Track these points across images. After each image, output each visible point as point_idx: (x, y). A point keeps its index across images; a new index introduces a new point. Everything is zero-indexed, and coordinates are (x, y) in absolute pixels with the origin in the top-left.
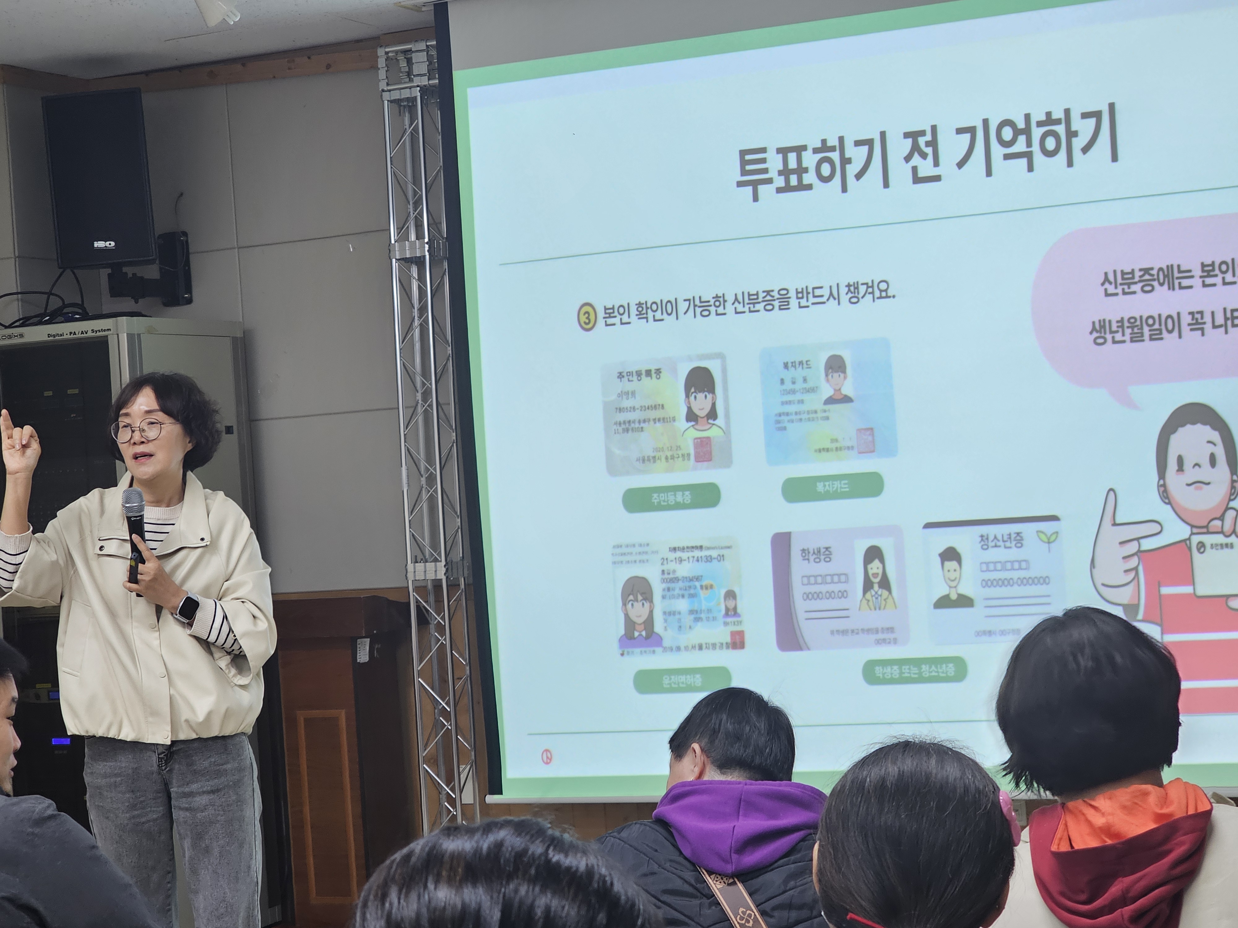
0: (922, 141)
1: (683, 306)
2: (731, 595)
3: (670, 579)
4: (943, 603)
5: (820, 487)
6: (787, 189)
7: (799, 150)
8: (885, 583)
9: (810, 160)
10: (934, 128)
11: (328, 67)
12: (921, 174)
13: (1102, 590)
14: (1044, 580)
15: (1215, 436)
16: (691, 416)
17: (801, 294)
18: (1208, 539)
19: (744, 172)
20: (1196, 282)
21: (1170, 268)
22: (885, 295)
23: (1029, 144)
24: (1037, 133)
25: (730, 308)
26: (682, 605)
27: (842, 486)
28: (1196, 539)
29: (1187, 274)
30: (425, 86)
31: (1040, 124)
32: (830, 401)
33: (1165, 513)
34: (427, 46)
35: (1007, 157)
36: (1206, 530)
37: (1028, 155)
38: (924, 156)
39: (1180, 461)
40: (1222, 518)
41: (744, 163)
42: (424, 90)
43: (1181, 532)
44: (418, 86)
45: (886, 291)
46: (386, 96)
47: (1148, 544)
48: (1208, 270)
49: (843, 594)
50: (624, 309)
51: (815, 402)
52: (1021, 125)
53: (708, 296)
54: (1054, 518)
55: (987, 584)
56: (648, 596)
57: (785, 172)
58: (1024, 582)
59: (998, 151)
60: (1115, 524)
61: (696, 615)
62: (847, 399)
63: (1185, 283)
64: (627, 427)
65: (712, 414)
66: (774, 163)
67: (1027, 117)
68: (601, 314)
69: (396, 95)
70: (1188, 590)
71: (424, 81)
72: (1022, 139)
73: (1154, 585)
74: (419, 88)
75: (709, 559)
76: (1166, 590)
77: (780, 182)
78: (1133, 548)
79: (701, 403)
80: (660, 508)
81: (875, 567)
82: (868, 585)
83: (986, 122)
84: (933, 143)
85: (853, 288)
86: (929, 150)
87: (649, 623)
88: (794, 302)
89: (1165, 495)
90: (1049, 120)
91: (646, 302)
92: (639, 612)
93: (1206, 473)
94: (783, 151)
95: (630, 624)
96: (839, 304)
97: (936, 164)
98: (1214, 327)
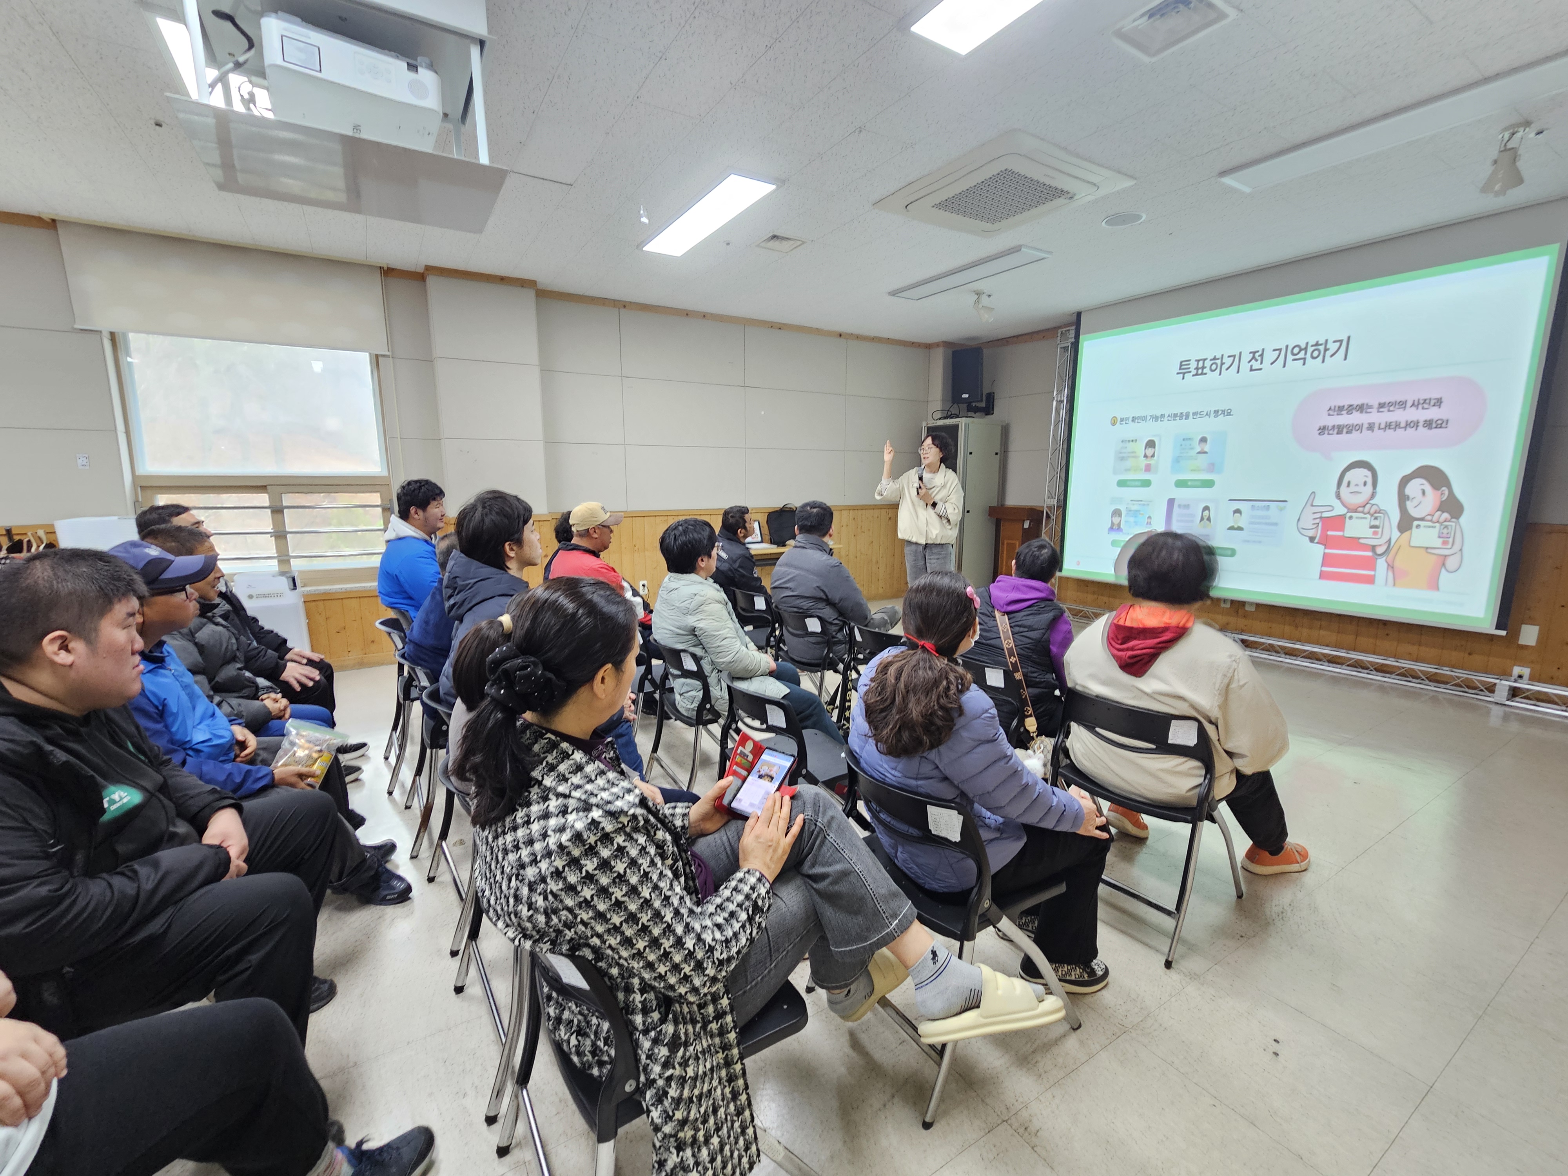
0: (1257, 355)
1: (1148, 418)
2: (1150, 517)
3: (1129, 510)
4: (1231, 528)
5: (1189, 483)
6: (1197, 374)
7: (1205, 360)
8: (1209, 519)
9: (1208, 364)
10: (1263, 350)
12: (1254, 368)
13: (1300, 530)
15: (1369, 474)
16: (1145, 456)
17: (1194, 414)
19: (1180, 369)
20: (1375, 410)
21: (1363, 405)
22: (1229, 414)
23: (1306, 354)
24: (1310, 350)
25: (1166, 419)
26: (1132, 519)
27: (1198, 483)
28: (1349, 515)
29: (1371, 407)
30: (1071, 342)
31: (1312, 346)
32: (1199, 453)
33: (1337, 503)
34: (1072, 328)
35: (1294, 360)
36: (1356, 511)
37: (1304, 359)
38: (1257, 360)
39: (1349, 484)
40: (1364, 507)
41: (1181, 365)
43: (1343, 511)
46: (1059, 346)
47: (1325, 515)
48: (1381, 405)
50: (1128, 419)
51: (1193, 453)
52: (1303, 346)
53: (1159, 414)
54: (1285, 501)
55: (1251, 523)
56: (1120, 515)
57: (1197, 369)
58: (1267, 524)
59: (1290, 357)
60: (1312, 505)
61: (1136, 523)
62: (1206, 453)
63: (1369, 410)
64: (1122, 459)
65: (1153, 456)
66: (1193, 365)
67: (1307, 343)
68: (1119, 420)
69: (1062, 346)
70: (1340, 533)
71: (1071, 340)
72: (1303, 352)
74: (1069, 343)
75: (1144, 505)
76: (1329, 533)
77: (1194, 372)
78: (1318, 515)
79: (1150, 452)
80: (1128, 486)
81: (1206, 513)
82: (1202, 519)
83: (1287, 346)
84: (1262, 355)
85: (1216, 412)
86: (1259, 359)
87: (1119, 524)
88: (1191, 416)
89: (1338, 496)
90: (1317, 344)
91: (1136, 416)
92: (1116, 520)
93: (1361, 488)
94: (1198, 361)
95: (1113, 524)
96: (1210, 417)
97: (1261, 363)
98: (1379, 428)
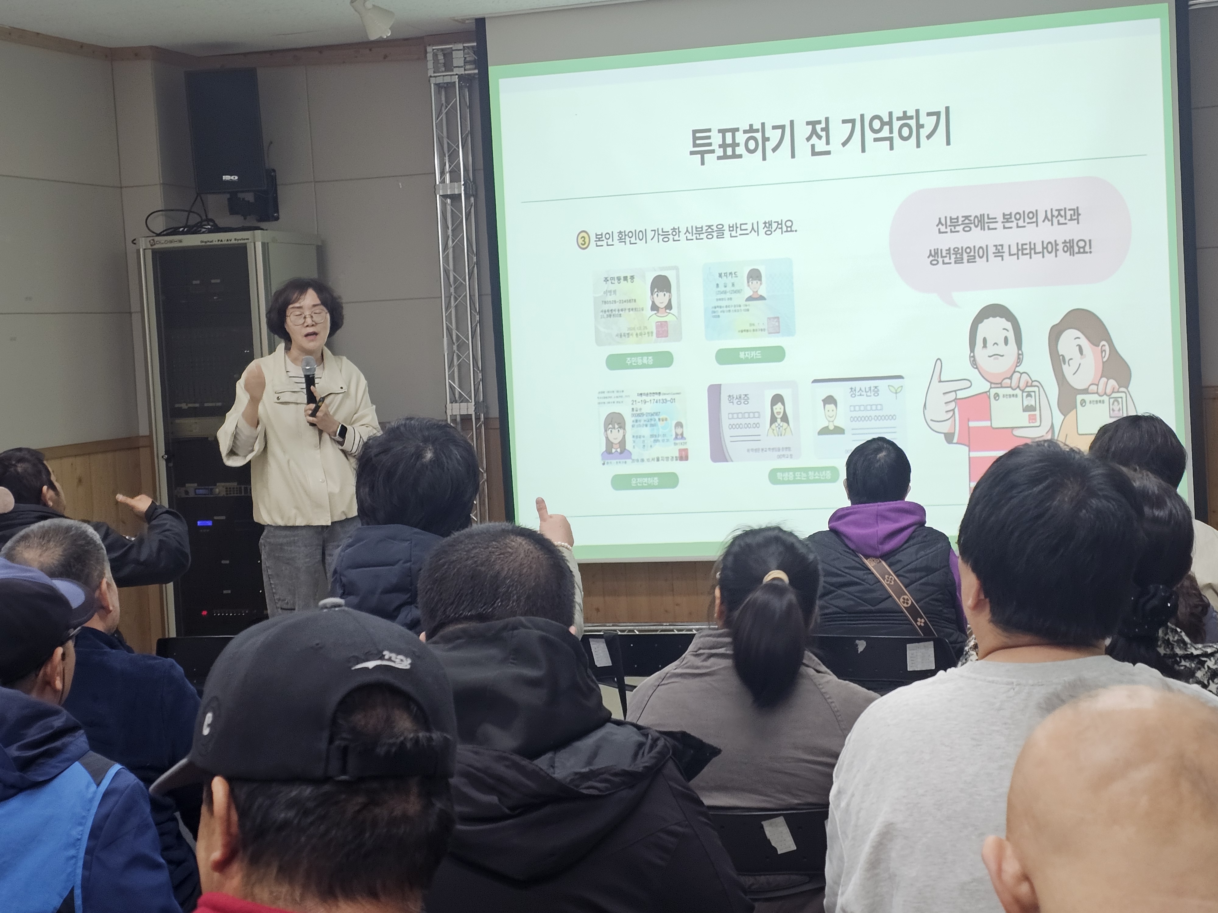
0: (818, 127)
1: (650, 235)
2: (679, 425)
3: (638, 414)
4: (824, 431)
5: (742, 355)
6: (725, 157)
7: (734, 131)
8: (785, 419)
9: (741, 138)
10: (827, 119)
11: (385, 57)
12: (817, 150)
13: (932, 424)
14: (893, 417)
15: (1009, 325)
16: (654, 307)
17: (731, 228)
18: (1001, 391)
19: (695, 145)
20: (999, 225)
21: (983, 216)
22: (790, 229)
23: (891, 132)
24: (897, 125)
25: (683, 236)
26: (646, 431)
27: (757, 354)
28: (993, 392)
29: (994, 220)
30: (462, 74)
31: (899, 119)
32: (750, 299)
34: (464, 47)
35: (876, 140)
36: (1001, 385)
37: (891, 139)
38: (820, 137)
39: (985, 340)
40: (1010, 378)
41: (695, 138)
42: (460, 77)
43: (985, 386)
44: (457, 74)
45: (791, 227)
46: (433, 80)
47: (961, 395)
48: (1007, 218)
49: (757, 425)
50: (610, 235)
51: (739, 299)
52: (886, 119)
53: (668, 228)
54: (900, 377)
55: (853, 419)
56: (622, 425)
57: (724, 146)
58: (877, 418)
59: (870, 136)
60: (940, 381)
61: (655, 438)
62: (762, 298)
63: (992, 226)
64: (610, 314)
65: (669, 306)
66: (716, 139)
67: (890, 114)
68: (593, 238)
69: (440, 80)
70: (987, 424)
71: (461, 71)
72: (886, 128)
73: (965, 420)
74: (457, 76)
75: (665, 401)
76: (972, 424)
77: (720, 152)
78: (952, 396)
79: (661, 299)
80: (631, 367)
81: (779, 407)
82: (773, 420)
83: (862, 116)
84: (826, 129)
85: (768, 225)
86: (823, 134)
87: (623, 443)
88: (727, 233)
89: (974, 363)
90: (905, 116)
91: (625, 232)
92: (616, 436)
93: (1001, 349)
94: (723, 132)
95: (609, 444)
96: (758, 235)
97: (828, 143)
98: (1010, 255)
